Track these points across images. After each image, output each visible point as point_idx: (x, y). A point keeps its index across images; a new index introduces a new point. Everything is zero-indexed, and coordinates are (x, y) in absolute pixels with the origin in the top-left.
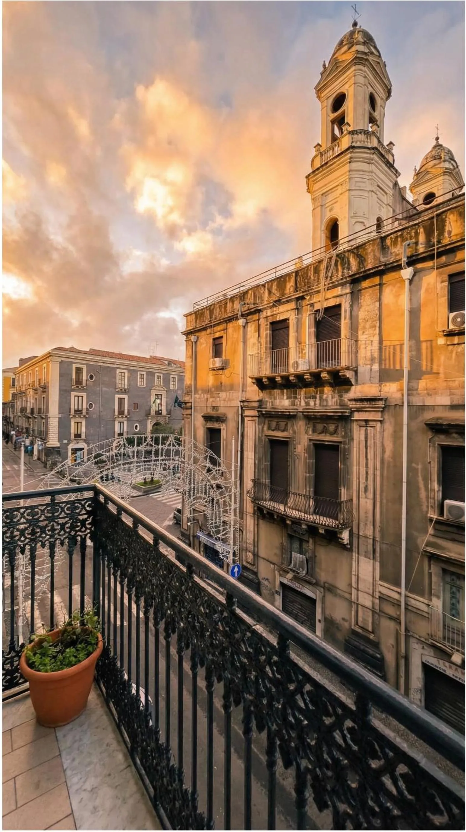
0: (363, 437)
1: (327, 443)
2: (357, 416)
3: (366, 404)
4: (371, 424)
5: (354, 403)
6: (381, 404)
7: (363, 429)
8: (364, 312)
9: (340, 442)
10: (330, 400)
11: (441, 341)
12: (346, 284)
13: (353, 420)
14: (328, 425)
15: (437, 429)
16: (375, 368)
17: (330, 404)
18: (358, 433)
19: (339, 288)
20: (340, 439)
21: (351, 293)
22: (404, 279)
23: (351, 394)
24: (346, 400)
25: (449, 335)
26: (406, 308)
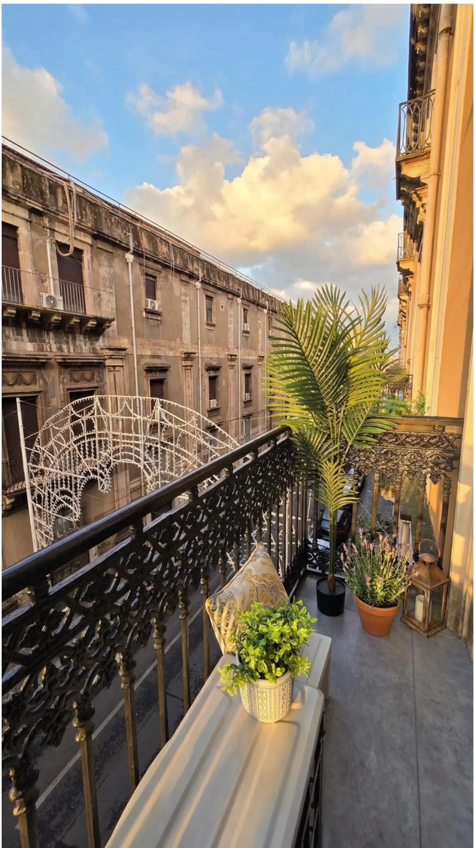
0: (112, 380)
1: (84, 390)
2: (109, 362)
3: (115, 353)
4: (117, 369)
6: (123, 353)
7: (112, 373)
8: (104, 271)
9: (97, 387)
10: (84, 347)
11: (144, 314)
12: (89, 234)
13: (105, 367)
14: (84, 372)
15: (150, 370)
16: (114, 323)
17: (84, 351)
18: (109, 377)
19: (82, 233)
20: (95, 385)
21: (91, 246)
22: (128, 261)
23: (101, 343)
24: (98, 348)
25: (148, 312)
26: (131, 284)
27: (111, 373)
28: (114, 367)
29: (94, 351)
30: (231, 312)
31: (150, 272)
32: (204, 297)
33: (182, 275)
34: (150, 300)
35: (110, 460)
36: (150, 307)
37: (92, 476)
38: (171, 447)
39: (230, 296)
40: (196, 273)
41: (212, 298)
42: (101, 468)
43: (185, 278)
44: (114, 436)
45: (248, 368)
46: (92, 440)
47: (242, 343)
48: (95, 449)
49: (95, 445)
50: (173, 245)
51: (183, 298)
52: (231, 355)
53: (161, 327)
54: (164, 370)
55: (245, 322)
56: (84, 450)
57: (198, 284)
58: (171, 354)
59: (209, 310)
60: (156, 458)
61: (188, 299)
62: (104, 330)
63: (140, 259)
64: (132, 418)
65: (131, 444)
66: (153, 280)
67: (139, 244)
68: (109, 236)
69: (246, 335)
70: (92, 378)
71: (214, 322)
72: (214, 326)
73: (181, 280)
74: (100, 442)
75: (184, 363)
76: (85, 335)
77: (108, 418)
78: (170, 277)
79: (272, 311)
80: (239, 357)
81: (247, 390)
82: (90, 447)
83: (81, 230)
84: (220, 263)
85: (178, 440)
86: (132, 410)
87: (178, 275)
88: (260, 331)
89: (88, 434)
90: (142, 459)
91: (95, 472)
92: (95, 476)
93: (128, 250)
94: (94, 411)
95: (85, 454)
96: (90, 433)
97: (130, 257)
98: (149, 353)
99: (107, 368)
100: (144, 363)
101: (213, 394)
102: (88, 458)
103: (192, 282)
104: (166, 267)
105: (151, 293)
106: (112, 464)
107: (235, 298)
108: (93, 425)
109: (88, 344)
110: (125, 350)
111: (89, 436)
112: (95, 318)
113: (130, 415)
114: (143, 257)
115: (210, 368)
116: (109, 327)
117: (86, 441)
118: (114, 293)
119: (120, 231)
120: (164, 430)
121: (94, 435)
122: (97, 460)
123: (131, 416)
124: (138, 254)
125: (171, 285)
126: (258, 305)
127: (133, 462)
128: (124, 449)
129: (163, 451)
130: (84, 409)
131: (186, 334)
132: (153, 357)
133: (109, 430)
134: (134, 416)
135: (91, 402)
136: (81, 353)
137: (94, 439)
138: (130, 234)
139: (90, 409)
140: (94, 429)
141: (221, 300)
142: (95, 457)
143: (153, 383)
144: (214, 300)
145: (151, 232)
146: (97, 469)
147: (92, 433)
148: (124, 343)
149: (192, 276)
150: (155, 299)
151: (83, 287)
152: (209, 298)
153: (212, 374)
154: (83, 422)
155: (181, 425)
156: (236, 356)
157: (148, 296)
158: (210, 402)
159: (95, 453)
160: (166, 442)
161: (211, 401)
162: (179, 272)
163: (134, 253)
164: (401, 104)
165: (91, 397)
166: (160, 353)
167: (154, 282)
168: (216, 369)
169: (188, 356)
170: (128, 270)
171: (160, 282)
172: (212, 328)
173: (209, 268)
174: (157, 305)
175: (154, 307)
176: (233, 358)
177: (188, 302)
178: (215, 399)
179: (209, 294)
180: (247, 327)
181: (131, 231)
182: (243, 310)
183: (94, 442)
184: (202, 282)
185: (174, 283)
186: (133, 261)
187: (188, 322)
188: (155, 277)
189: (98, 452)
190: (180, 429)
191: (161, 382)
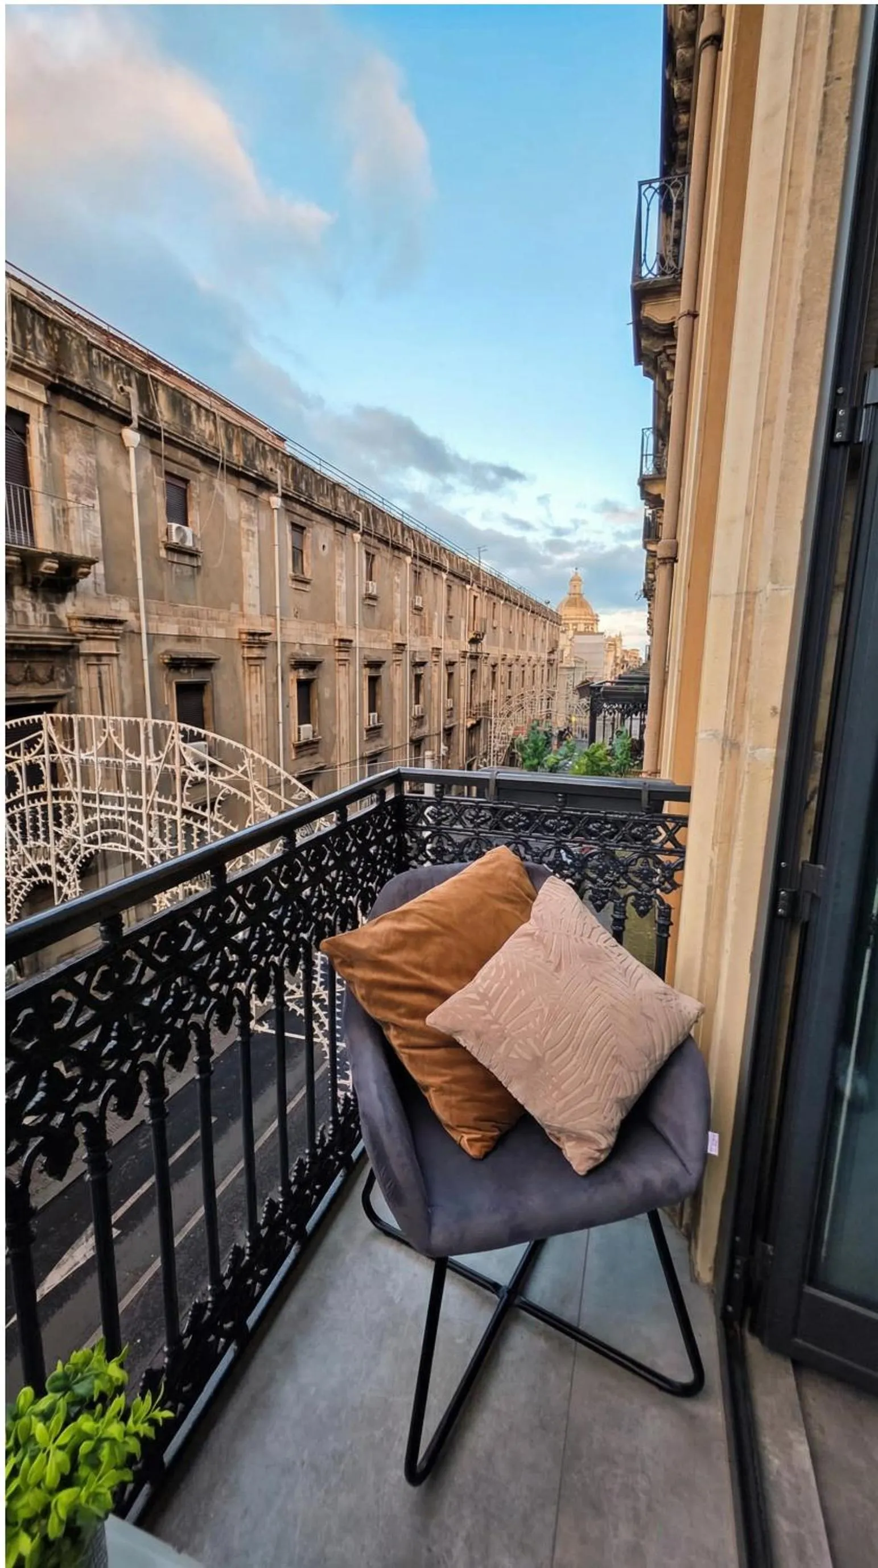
0: (95, 683)
1: (33, 702)
2: (87, 647)
3: (100, 628)
4: (105, 660)
5: (81, 624)
6: (119, 629)
7: (94, 670)
8: (74, 462)
9: (60, 697)
10: (31, 614)
11: (163, 553)
12: (41, 383)
13: (78, 655)
14: (34, 665)
15: (176, 664)
16: (99, 568)
17: (32, 622)
18: (86, 677)
19: (26, 379)
20: (59, 691)
21: (47, 406)
22: (127, 445)
23: (68, 608)
24: (62, 617)
25: (171, 549)
26: (134, 490)
27: (91, 668)
28: (99, 656)
29: (56, 623)
30: (341, 558)
31: (175, 469)
32: (288, 527)
33: (243, 481)
34: (175, 526)
35: (79, 846)
36: (175, 539)
37: (42, 877)
38: (204, 820)
39: (340, 527)
40: (272, 478)
41: (303, 528)
42: (61, 861)
43: (250, 487)
44: (86, 797)
45: (375, 665)
46: (38, 804)
47: (363, 619)
48: (46, 825)
49: (45, 816)
50: (222, 418)
51: (244, 525)
52: (341, 640)
53: (199, 579)
54: (205, 664)
55: (370, 577)
56: (23, 826)
57: (276, 501)
58: (221, 633)
59: (298, 553)
60: (174, 840)
61: (255, 529)
62: (75, 581)
63: (155, 441)
64: (122, 761)
65: (121, 813)
66: (182, 485)
67: (152, 413)
68: (84, 390)
69: (371, 602)
70: (51, 678)
71: (308, 575)
72: (306, 582)
73: (239, 490)
74: (57, 808)
75: (247, 653)
76: (34, 590)
77: (72, 760)
78: (217, 483)
79: (421, 559)
80: (356, 643)
81: (372, 708)
82: (35, 820)
83: (26, 373)
84: (323, 463)
85: (217, 806)
86: (123, 744)
87: (234, 479)
88: (398, 596)
89: (30, 792)
90: (144, 844)
91: (46, 869)
92: (46, 877)
93: (126, 421)
94: (43, 747)
95: (24, 833)
96: (35, 791)
97: (132, 437)
98: (172, 629)
99: (82, 659)
100: (162, 651)
101: (305, 715)
102: (31, 843)
103: (264, 496)
104: (210, 462)
105: (179, 512)
106: (83, 853)
107: (349, 531)
108: (41, 773)
109: (42, 608)
110: (121, 622)
111: (32, 798)
112: (54, 556)
113: (117, 753)
114: (160, 439)
115: (299, 664)
116: (86, 575)
117: (27, 807)
118: (97, 508)
119: (110, 382)
120: (187, 785)
121: (43, 795)
122: (51, 845)
123: (121, 757)
124: (149, 432)
125: (220, 499)
126: (396, 547)
127: (126, 849)
128: (106, 824)
129: (188, 828)
130: (22, 741)
131: (251, 594)
132: (180, 638)
133: (75, 786)
134: (127, 758)
135: (38, 726)
136: (27, 626)
137: (43, 803)
138: (133, 391)
139: (35, 741)
140: (42, 782)
141: (322, 533)
142: (47, 840)
143: (183, 689)
144: (309, 534)
145: (174, 389)
146: (51, 862)
147: (40, 790)
148: (120, 609)
149: (264, 484)
150: (186, 524)
151: (27, 492)
152: (298, 529)
153: (302, 675)
154: (19, 768)
155: (223, 775)
156: (351, 641)
157: (171, 516)
158: (299, 729)
159: (46, 832)
160: (192, 809)
161: (302, 727)
162: (236, 474)
163: (141, 429)
164: (641, 184)
165: (36, 717)
166: (197, 631)
167: (185, 491)
168: (312, 665)
169: (257, 639)
170: (128, 464)
171: (196, 490)
172: (300, 586)
173: (298, 469)
174: (189, 536)
175: (184, 539)
176: (345, 644)
177: (256, 535)
178: (309, 723)
179: (297, 520)
180: (373, 588)
181: (134, 384)
182: (364, 555)
183: (44, 808)
184: (285, 497)
185: (225, 494)
186: (139, 444)
187: (255, 573)
188: (186, 481)
189: (52, 828)
190: (221, 784)
191: (199, 688)
